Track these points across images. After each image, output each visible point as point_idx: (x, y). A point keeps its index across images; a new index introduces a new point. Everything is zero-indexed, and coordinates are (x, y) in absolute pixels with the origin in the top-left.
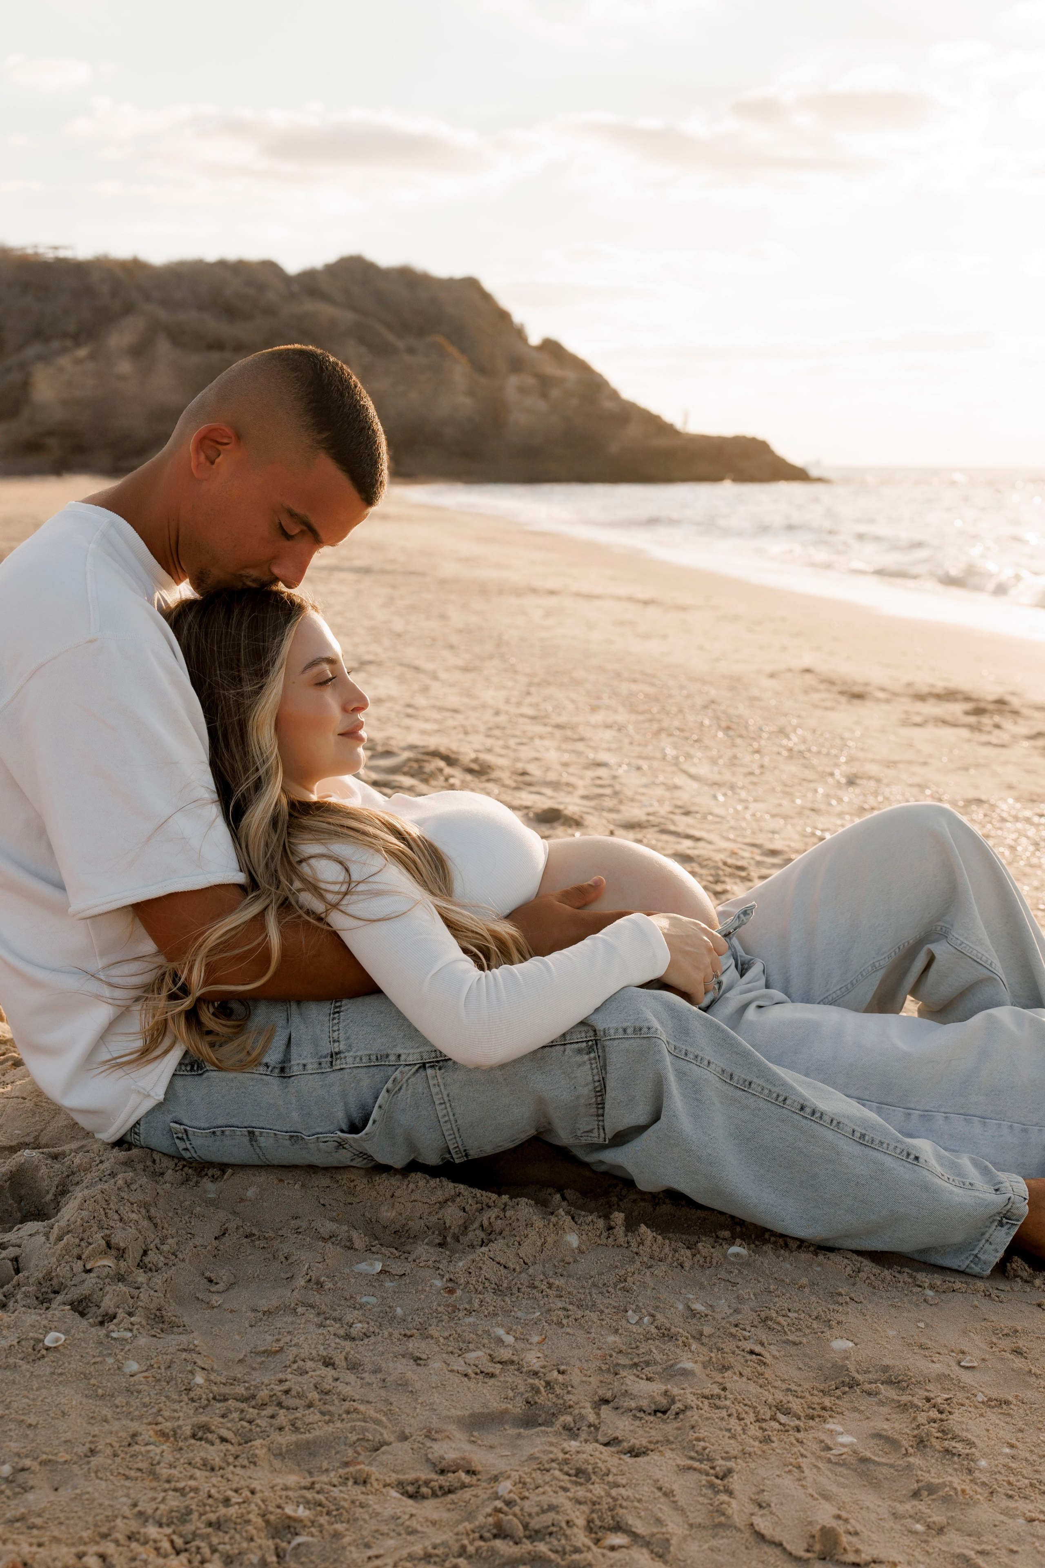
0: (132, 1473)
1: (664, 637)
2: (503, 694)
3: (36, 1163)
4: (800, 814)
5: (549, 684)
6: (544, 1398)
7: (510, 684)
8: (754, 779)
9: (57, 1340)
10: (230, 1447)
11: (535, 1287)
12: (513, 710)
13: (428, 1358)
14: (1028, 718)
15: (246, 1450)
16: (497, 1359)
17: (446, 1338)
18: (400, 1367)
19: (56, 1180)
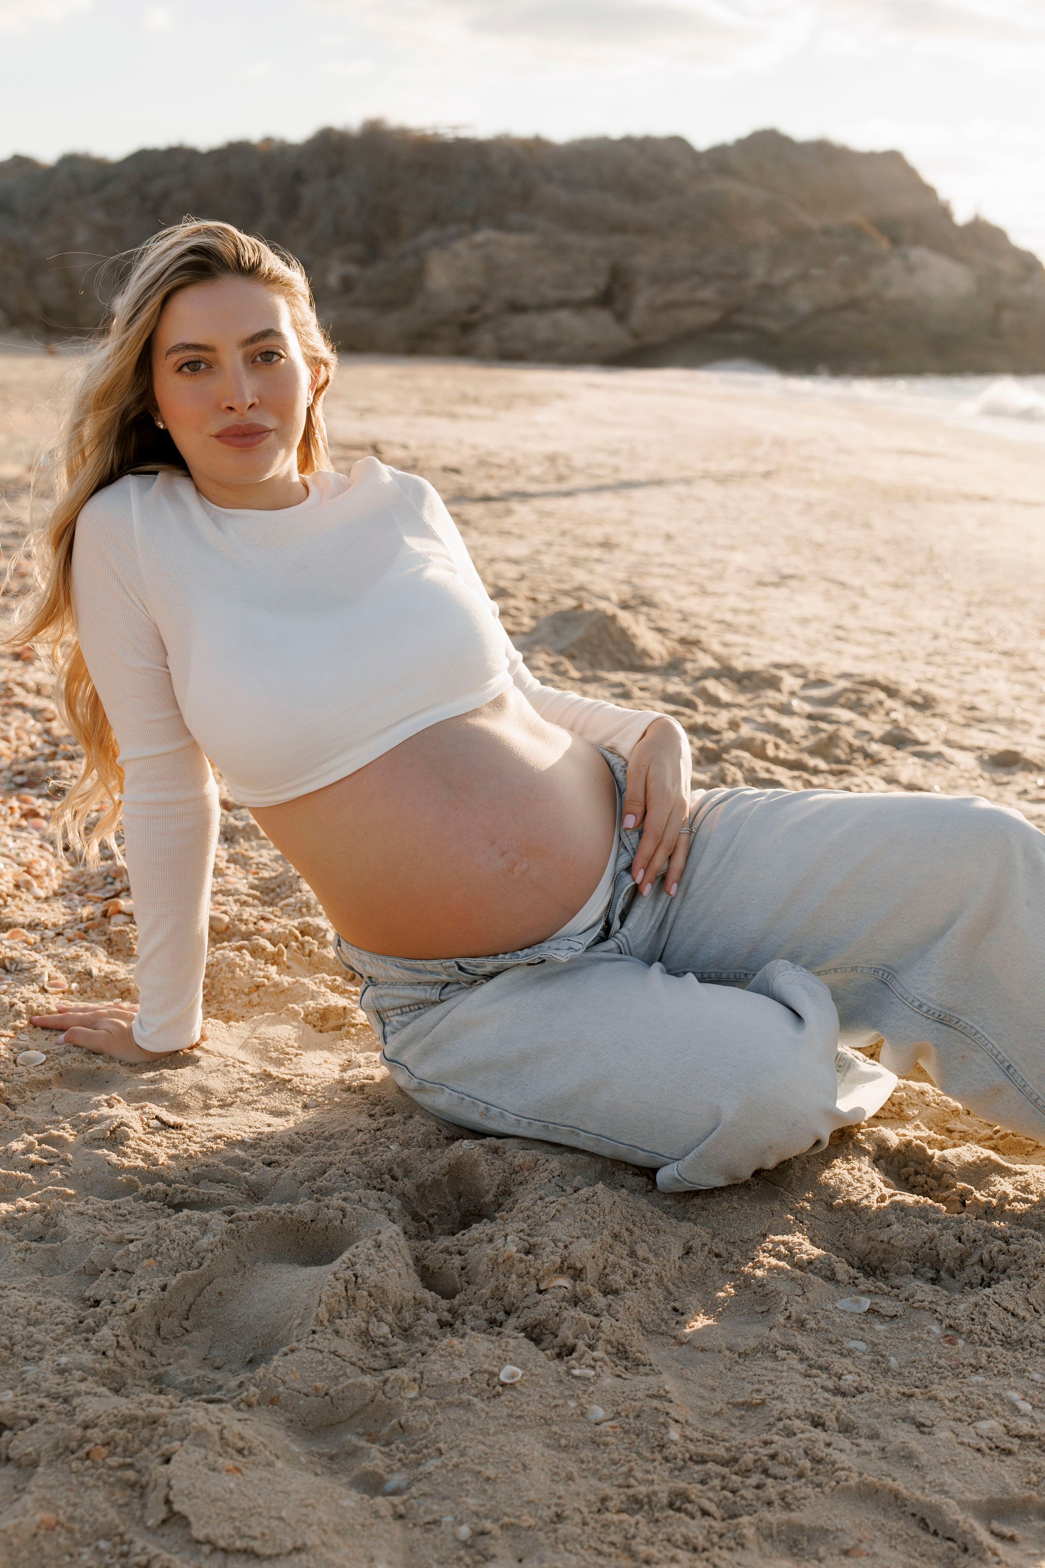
0: (605, 1548)
2: (940, 615)
3: (475, 1157)
5: (990, 603)
7: (947, 603)
9: (513, 1376)
10: (714, 1523)
12: (954, 634)
13: (933, 1425)
15: (732, 1527)
16: (1014, 1433)
17: (951, 1401)
18: (901, 1433)
19: (498, 1179)
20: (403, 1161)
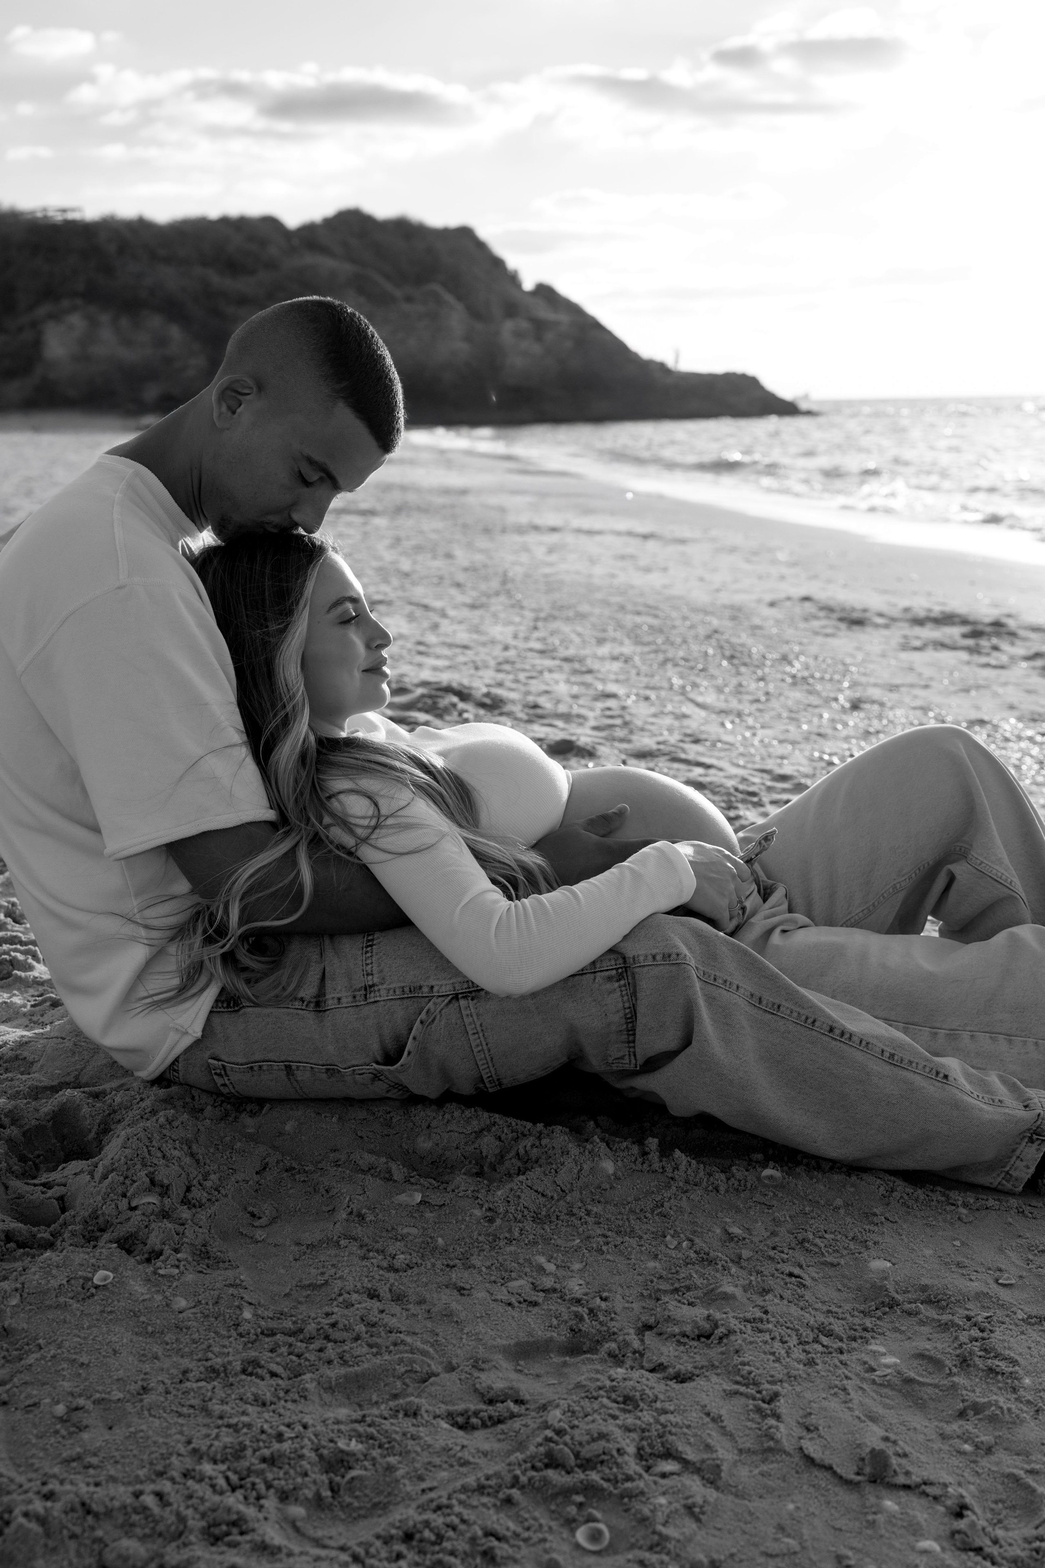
0: (185, 1410)
1: (665, 569)
2: (510, 629)
3: (78, 1102)
4: (807, 739)
5: (555, 618)
6: (587, 1325)
7: (517, 619)
8: (760, 706)
9: (105, 1278)
10: (280, 1382)
11: (574, 1215)
12: (522, 645)
13: (472, 1288)
14: (1025, 639)
15: (296, 1384)
16: (540, 1288)
17: (488, 1268)
18: (444, 1297)
19: (98, 1119)
20: (10, 1111)
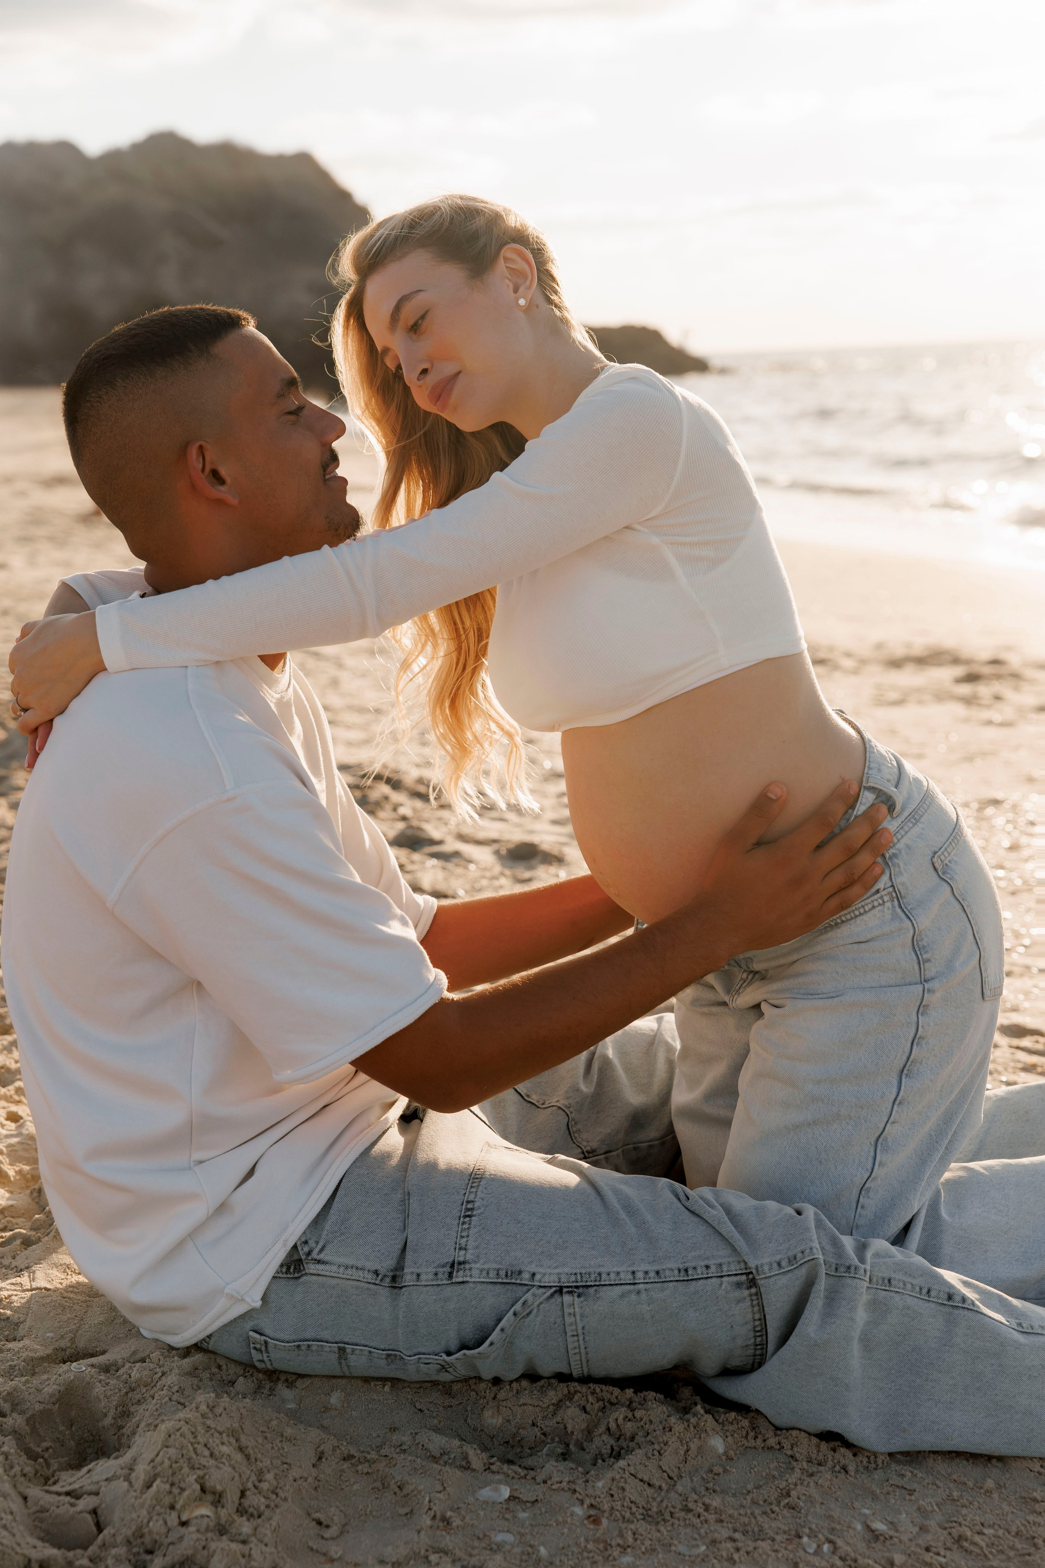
11: (690, 1511)
